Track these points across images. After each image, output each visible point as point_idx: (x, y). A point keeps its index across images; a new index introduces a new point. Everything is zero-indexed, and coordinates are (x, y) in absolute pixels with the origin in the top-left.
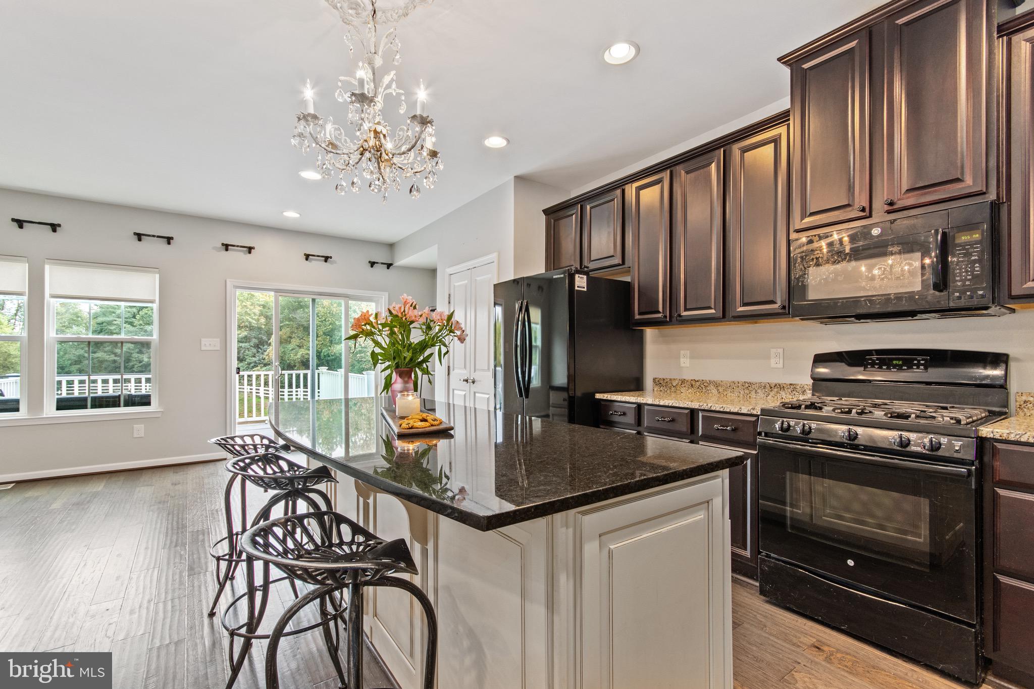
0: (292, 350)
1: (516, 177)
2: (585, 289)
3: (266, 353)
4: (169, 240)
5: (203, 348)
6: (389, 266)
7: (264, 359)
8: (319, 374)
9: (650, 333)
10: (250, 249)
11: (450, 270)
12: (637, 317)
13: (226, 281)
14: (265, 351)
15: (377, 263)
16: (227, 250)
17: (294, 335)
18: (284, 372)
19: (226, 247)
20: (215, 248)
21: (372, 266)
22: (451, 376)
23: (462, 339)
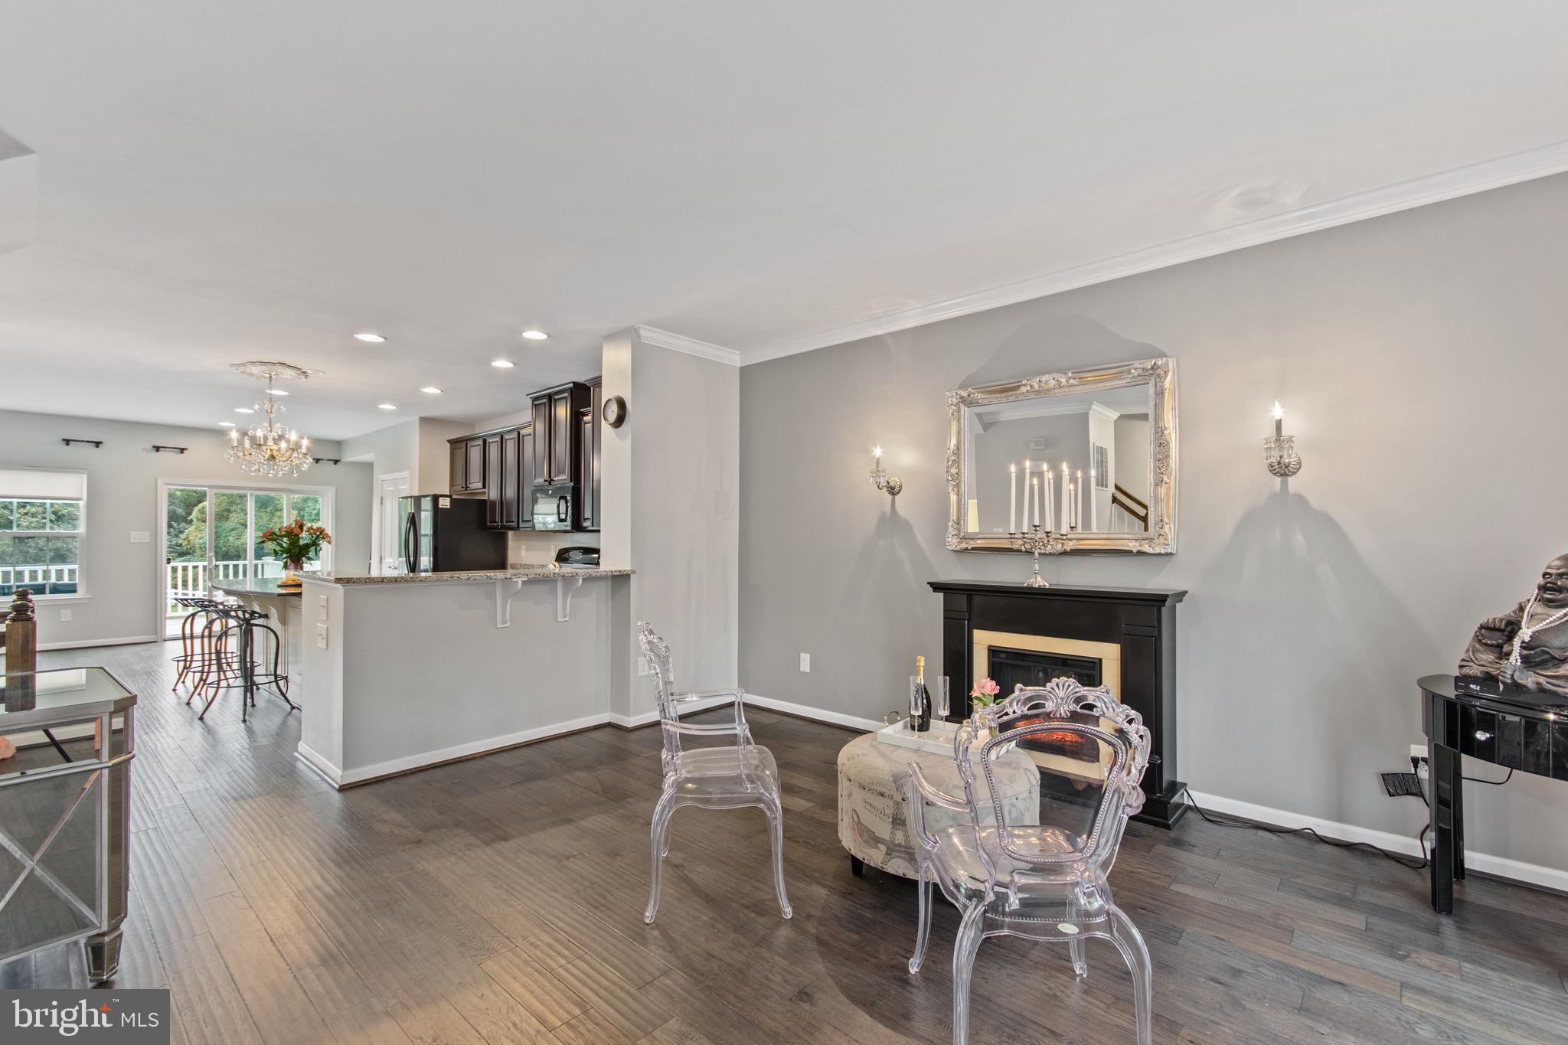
0: (232, 530)
1: (421, 418)
2: (449, 507)
3: (183, 536)
4: (98, 444)
5: (132, 541)
6: (336, 462)
7: (181, 545)
8: (263, 565)
9: (510, 533)
10: (182, 450)
11: (382, 477)
12: (489, 524)
13: (156, 480)
14: (181, 532)
15: (322, 459)
16: (157, 451)
17: (234, 508)
18: (218, 563)
19: (157, 449)
20: (144, 450)
21: (317, 463)
22: (383, 564)
23: (329, 542)
